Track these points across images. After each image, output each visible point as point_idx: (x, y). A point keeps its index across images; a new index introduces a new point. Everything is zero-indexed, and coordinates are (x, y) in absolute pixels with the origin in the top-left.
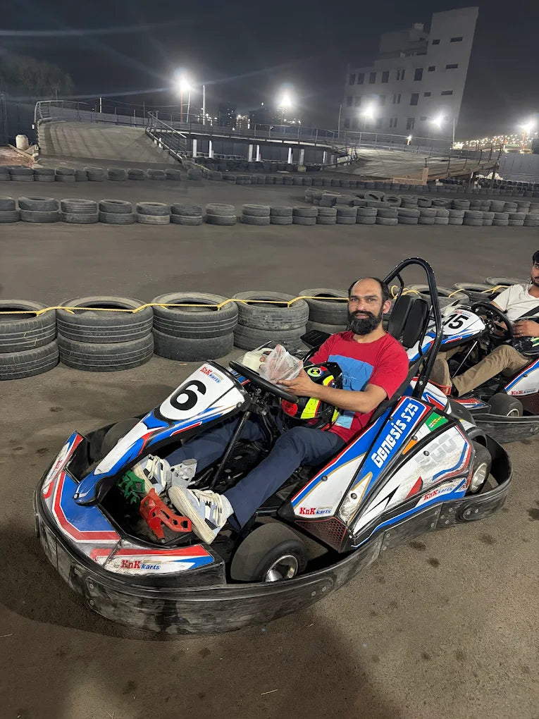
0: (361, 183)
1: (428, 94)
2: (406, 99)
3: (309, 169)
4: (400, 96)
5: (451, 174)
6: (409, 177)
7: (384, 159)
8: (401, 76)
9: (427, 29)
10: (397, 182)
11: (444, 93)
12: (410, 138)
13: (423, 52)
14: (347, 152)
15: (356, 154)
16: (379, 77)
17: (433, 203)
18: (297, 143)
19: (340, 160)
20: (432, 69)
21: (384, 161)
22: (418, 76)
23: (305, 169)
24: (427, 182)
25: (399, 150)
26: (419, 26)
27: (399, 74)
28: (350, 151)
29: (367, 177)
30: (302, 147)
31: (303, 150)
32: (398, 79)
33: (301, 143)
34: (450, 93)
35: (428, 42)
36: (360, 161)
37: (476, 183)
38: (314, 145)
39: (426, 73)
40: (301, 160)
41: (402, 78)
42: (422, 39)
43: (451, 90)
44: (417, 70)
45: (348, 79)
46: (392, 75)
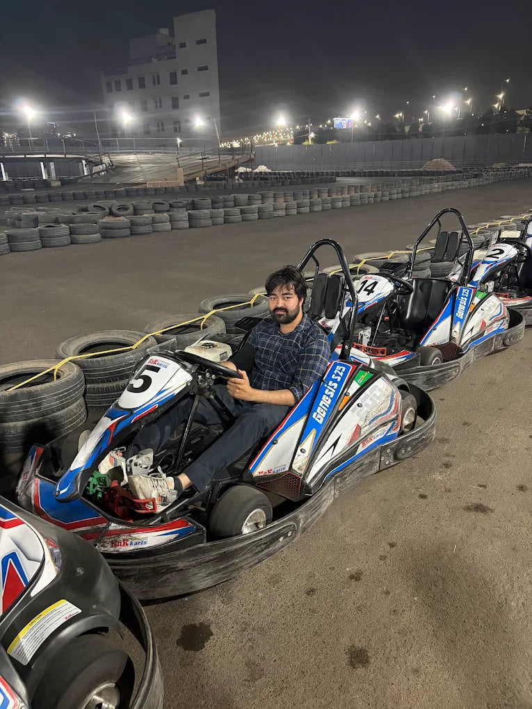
0: (111, 192)
1: (187, 97)
2: (168, 102)
3: (64, 183)
4: (160, 100)
5: (207, 171)
6: (166, 179)
7: (143, 163)
8: (157, 80)
9: (172, 33)
10: (152, 186)
11: (202, 95)
12: (179, 141)
13: (172, 56)
14: (101, 161)
15: (111, 161)
16: (136, 84)
17: (171, 206)
18: (43, 156)
19: (96, 169)
20: (185, 72)
21: (142, 165)
22: (174, 80)
23: (59, 183)
24: (185, 182)
25: (161, 153)
26: (165, 31)
27: (154, 80)
28: (106, 160)
29: (123, 184)
30: (51, 159)
31: (52, 163)
32: (154, 84)
33: (47, 156)
34: (207, 94)
35: (175, 47)
36: (115, 169)
37: (237, 177)
38: (63, 156)
39: (179, 76)
40: (53, 174)
41: (159, 83)
42: (169, 44)
43: (207, 91)
44: (171, 74)
45: (104, 87)
46: (148, 81)
